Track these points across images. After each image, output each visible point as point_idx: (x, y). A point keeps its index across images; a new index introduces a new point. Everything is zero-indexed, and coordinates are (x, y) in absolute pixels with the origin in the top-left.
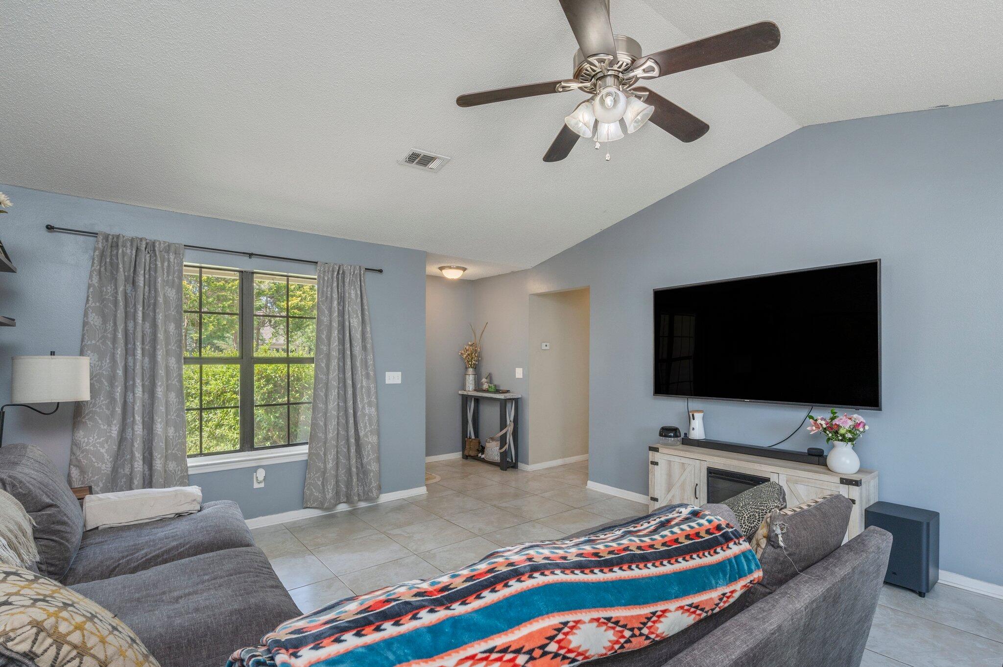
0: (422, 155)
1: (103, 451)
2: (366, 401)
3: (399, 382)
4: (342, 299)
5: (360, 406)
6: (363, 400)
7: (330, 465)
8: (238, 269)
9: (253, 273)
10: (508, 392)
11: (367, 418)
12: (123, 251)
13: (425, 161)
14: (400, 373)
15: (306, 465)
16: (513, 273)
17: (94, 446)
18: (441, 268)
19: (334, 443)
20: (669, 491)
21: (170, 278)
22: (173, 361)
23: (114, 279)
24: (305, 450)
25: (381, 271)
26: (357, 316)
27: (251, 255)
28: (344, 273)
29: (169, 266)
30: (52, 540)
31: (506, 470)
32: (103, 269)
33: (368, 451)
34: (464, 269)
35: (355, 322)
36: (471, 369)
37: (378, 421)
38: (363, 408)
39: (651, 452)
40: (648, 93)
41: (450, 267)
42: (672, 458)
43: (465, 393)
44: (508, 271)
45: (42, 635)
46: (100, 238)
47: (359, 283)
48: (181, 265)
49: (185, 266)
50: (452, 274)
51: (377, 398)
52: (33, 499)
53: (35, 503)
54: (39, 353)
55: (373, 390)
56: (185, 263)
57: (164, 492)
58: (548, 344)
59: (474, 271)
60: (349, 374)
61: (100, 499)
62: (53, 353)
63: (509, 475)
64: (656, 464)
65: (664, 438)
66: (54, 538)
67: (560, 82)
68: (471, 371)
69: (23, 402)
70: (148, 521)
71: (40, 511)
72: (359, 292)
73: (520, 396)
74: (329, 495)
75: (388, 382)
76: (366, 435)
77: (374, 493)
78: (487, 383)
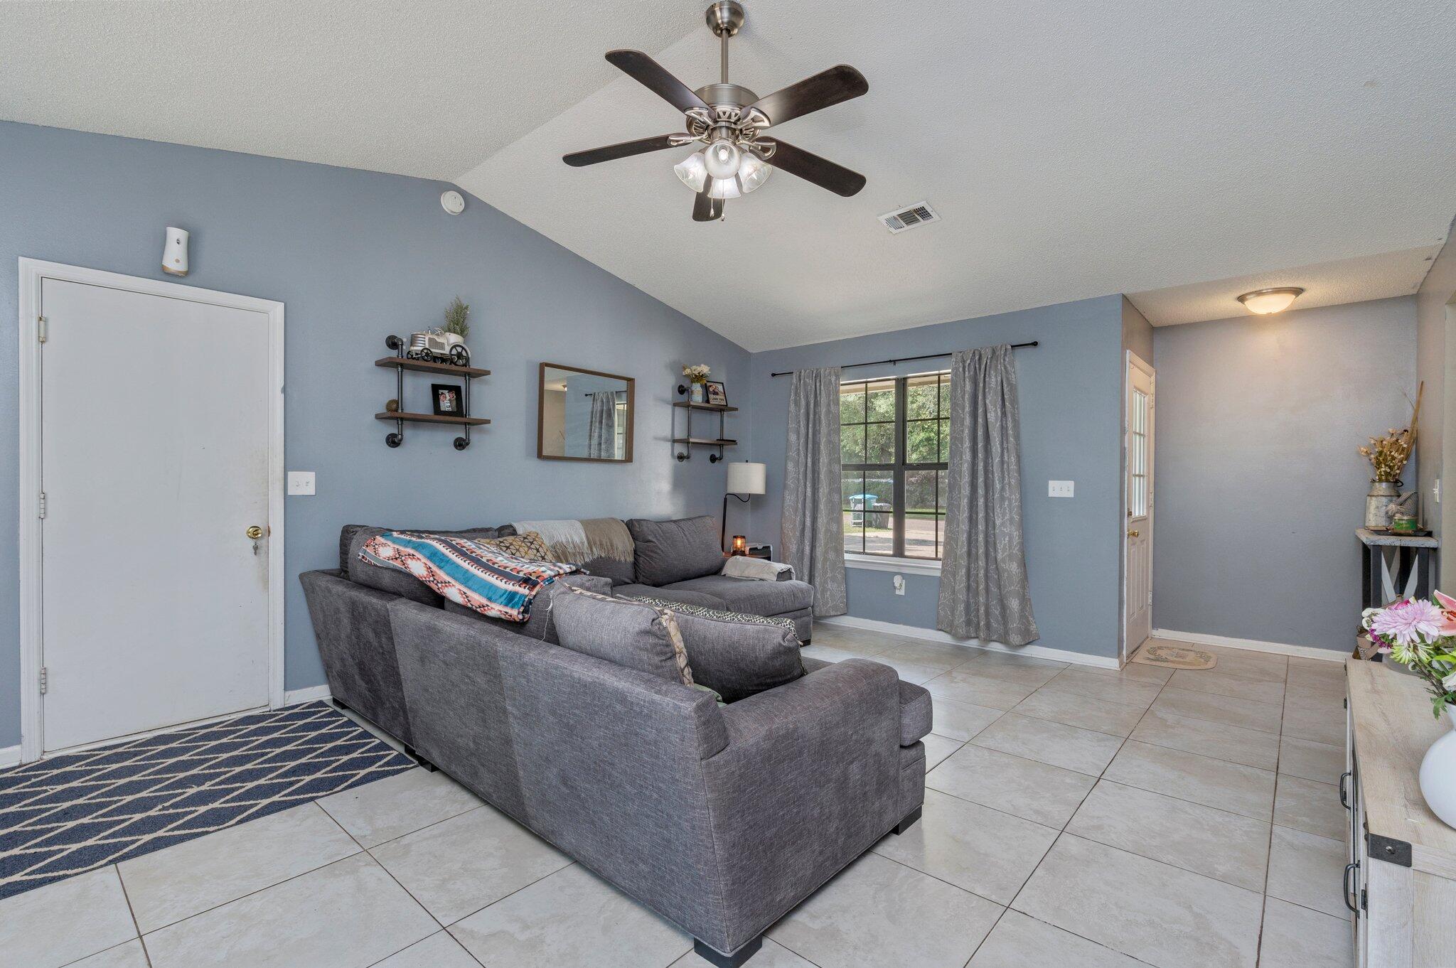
0: (897, 216)
2: (1008, 516)
3: (1071, 495)
5: (998, 522)
6: (1004, 515)
8: (894, 377)
9: (907, 378)
10: (1430, 533)
11: (1007, 539)
12: (805, 382)
13: (910, 218)
14: (1073, 483)
15: (941, 582)
18: (1242, 299)
21: (835, 397)
23: (800, 406)
25: (1035, 344)
26: (996, 411)
27: (895, 361)
28: (981, 358)
29: (833, 388)
32: (797, 399)
33: (1005, 581)
34: (1298, 291)
35: (993, 417)
36: (1384, 485)
37: (1021, 543)
38: (1004, 524)
41: (1259, 293)
46: (794, 375)
48: (838, 384)
49: (842, 385)
50: (1270, 305)
52: (642, 535)
53: (643, 538)
62: (747, 461)
68: (1381, 487)
69: (734, 492)
70: (745, 578)
71: (645, 542)
73: (1435, 544)
74: (960, 619)
75: (1051, 494)
76: (1003, 560)
77: (1015, 639)
78: (1402, 514)
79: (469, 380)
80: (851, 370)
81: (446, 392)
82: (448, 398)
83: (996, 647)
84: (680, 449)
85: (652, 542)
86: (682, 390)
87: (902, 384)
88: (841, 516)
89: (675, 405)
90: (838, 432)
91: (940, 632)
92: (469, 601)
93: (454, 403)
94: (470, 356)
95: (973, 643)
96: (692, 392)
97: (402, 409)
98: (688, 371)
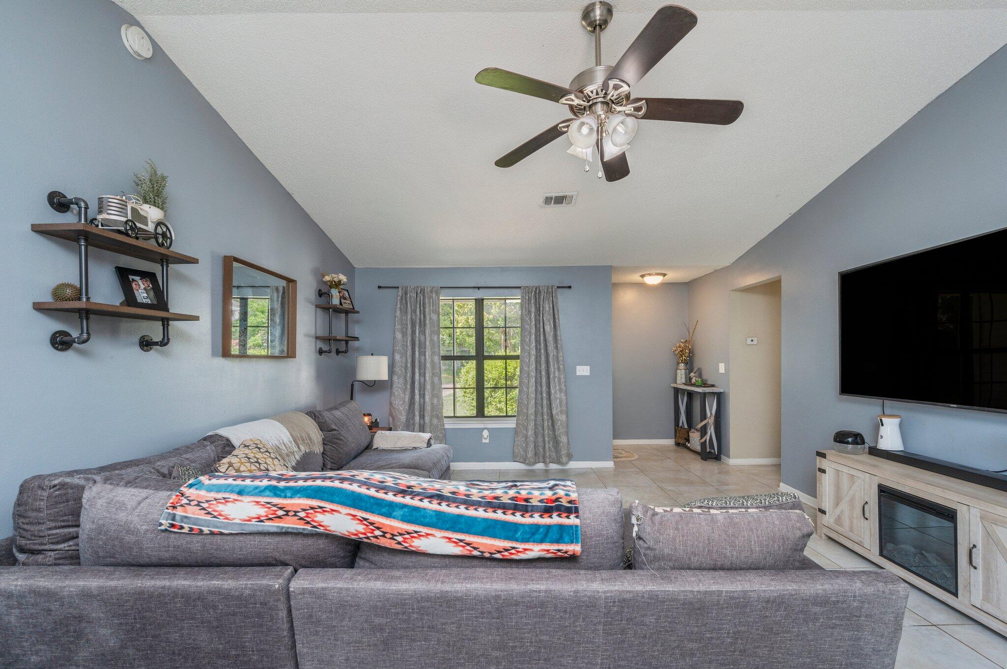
0: (553, 197)
1: (401, 409)
2: (557, 388)
3: (589, 374)
4: (538, 310)
5: (553, 391)
6: (556, 387)
7: (530, 433)
8: (474, 298)
9: (483, 299)
10: (713, 386)
11: (558, 401)
12: (410, 295)
13: (559, 200)
14: (589, 367)
15: (516, 431)
16: (716, 271)
17: (398, 406)
18: (642, 276)
19: (533, 417)
20: (837, 505)
21: (434, 308)
22: (436, 358)
23: (406, 313)
24: (514, 421)
25: (570, 287)
26: (550, 324)
27: (479, 288)
28: (540, 292)
29: (433, 301)
30: (333, 447)
31: (706, 460)
32: (402, 307)
33: (559, 426)
34: (664, 275)
35: (548, 328)
36: (683, 364)
37: (567, 403)
38: (555, 393)
39: (818, 458)
40: (644, 101)
41: (650, 275)
42: (840, 468)
43: (675, 385)
44: (711, 270)
45: (231, 468)
46: (400, 289)
47: (551, 299)
48: (439, 299)
49: (442, 300)
50: (653, 280)
51: (565, 386)
52: (326, 425)
53: (328, 427)
54: (367, 354)
55: (563, 380)
56: (441, 298)
57: (411, 434)
58: (754, 339)
59: (673, 276)
60: (543, 366)
61: (382, 433)
62: (372, 355)
63: (711, 466)
64: (824, 471)
65: (838, 444)
66: (334, 446)
67: (558, 125)
68: (682, 366)
69: (360, 380)
70: (399, 449)
71: (329, 431)
72: (551, 306)
73: (722, 391)
74: (530, 454)
75: (578, 373)
76: (557, 414)
77: (564, 459)
78: (696, 377)
79: (167, 267)
80: (447, 290)
81: (137, 278)
82: (142, 286)
83: (553, 466)
84: (320, 345)
85: (335, 430)
86: (321, 294)
87: (479, 303)
88: (441, 392)
89: (317, 306)
90: (438, 334)
91: (516, 463)
92: (475, 548)
93: (152, 293)
94: (174, 238)
95: (540, 466)
96: (332, 296)
97: (88, 299)
98: (327, 278)
